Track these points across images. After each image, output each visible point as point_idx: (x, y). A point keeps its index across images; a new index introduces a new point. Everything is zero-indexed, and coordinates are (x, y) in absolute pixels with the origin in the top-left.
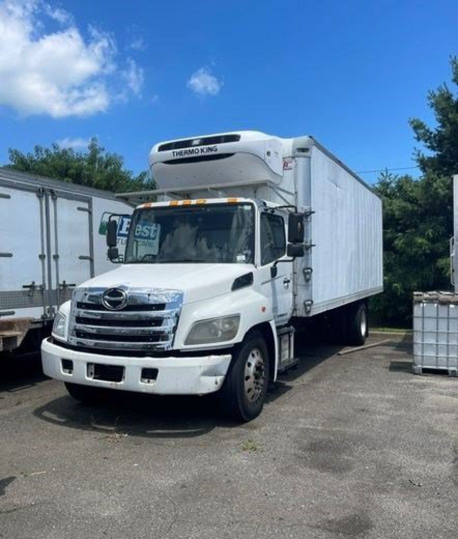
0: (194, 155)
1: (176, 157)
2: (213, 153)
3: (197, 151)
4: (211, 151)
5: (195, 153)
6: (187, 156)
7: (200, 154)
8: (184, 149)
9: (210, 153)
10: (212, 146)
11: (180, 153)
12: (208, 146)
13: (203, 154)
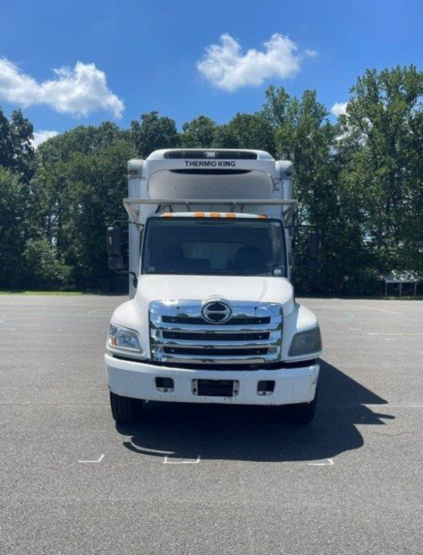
0: (211, 167)
1: (189, 167)
2: (231, 168)
3: (214, 164)
4: (229, 165)
5: (212, 165)
6: (201, 167)
7: (217, 167)
8: (199, 160)
9: (227, 167)
10: (231, 160)
11: (195, 164)
12: (225, 160)
13: (220, 167)
